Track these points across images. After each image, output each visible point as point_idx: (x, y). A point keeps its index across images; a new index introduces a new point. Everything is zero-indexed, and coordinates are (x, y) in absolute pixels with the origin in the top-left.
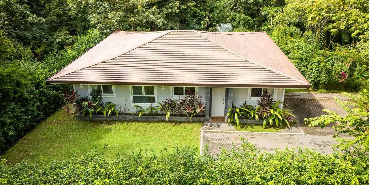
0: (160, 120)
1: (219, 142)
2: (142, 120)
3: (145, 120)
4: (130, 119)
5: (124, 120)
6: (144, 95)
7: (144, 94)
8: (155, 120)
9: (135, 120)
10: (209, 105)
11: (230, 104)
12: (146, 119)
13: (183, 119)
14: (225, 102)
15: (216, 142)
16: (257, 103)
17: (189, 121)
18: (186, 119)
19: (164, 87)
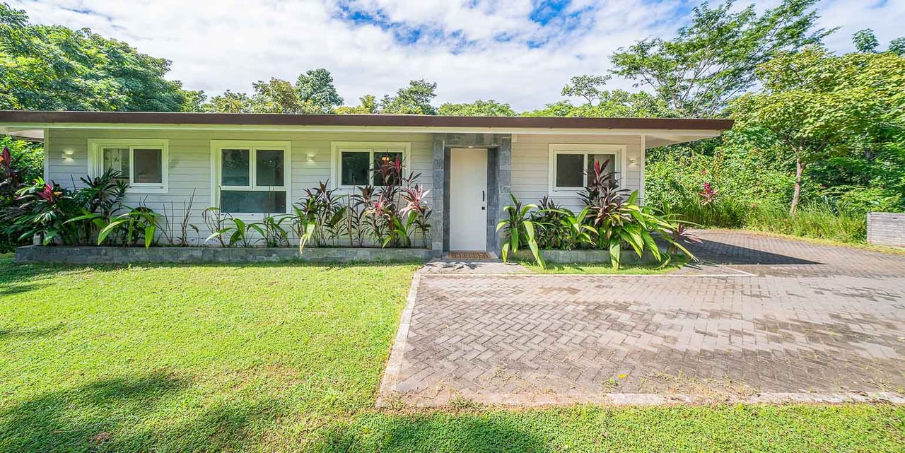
0: (287, 258)
1: (483, 299)
2: (231, 258)
3: (239, 259)
4: (192, 256)
5: (171, 260)
6: (253, 186)
7: (255, 183)
8: (274, 258)
9: (206, 259)
10: (441, 201)
11: (503, 196)
12: (242, 257)
13: (362, 254)
14: (489, 204)
15: (469, 300)
16: (574, 202)
17: (379, 258)
18: (371, 254)
19: (313, 158)
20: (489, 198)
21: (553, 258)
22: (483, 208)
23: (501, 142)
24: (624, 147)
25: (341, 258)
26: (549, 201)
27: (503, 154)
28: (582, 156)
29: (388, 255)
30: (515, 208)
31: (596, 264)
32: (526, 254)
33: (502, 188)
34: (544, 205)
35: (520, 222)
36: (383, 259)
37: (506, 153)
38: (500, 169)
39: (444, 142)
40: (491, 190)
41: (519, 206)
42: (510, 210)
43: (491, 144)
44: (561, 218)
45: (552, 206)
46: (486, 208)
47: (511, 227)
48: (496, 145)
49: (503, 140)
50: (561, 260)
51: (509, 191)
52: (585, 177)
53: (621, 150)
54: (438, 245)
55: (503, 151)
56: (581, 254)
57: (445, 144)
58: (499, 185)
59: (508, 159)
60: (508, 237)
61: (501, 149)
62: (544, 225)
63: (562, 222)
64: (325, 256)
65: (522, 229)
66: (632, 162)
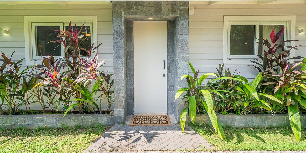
11: (181, 65)
14: (169, 72)
16: (247, 69)
17: (63, 125)
18: (56, 121)
19: (7, 32)
20: (169, 66)
21: (229, 123)
22: (164, 75)
23: (179, 12)
24: (293, 18)
25: (28, 125)
26: (225, 69)
27: (180, 24)
28: (254, 27)
29: (73, 121)
30: (193, 75)
31: (271, 129)
32: (203, 119)
33: (181, 57)
34: (220, 73)
35: (198, 90)
36: (67, 126)
37: (184, 23)
38: (178, 38)
39: (123, 14)
40: (170, 58)
41: (196, 74)
42: (188, 78)
43: (168, 14)
44: (236, 85)
45: (228, 73)
46: (166, 75)
47: (189, 95)
48: (174, 16)
49: (181, 10)
50: (237, 125)
51: (187, 60)
52: (257, 46)
53: (290, 21)
54: (119, 112)
55: (181, 21)
56: (256, 120)
57: (125, 14)
58: (177, 54)
59: (185, 29)
60: (187, 104)
61: (179, 19)
62: (220, 92)
63: (239, 89)
64: (13, 123)
65: (199, 96)
66: (301, 31)
